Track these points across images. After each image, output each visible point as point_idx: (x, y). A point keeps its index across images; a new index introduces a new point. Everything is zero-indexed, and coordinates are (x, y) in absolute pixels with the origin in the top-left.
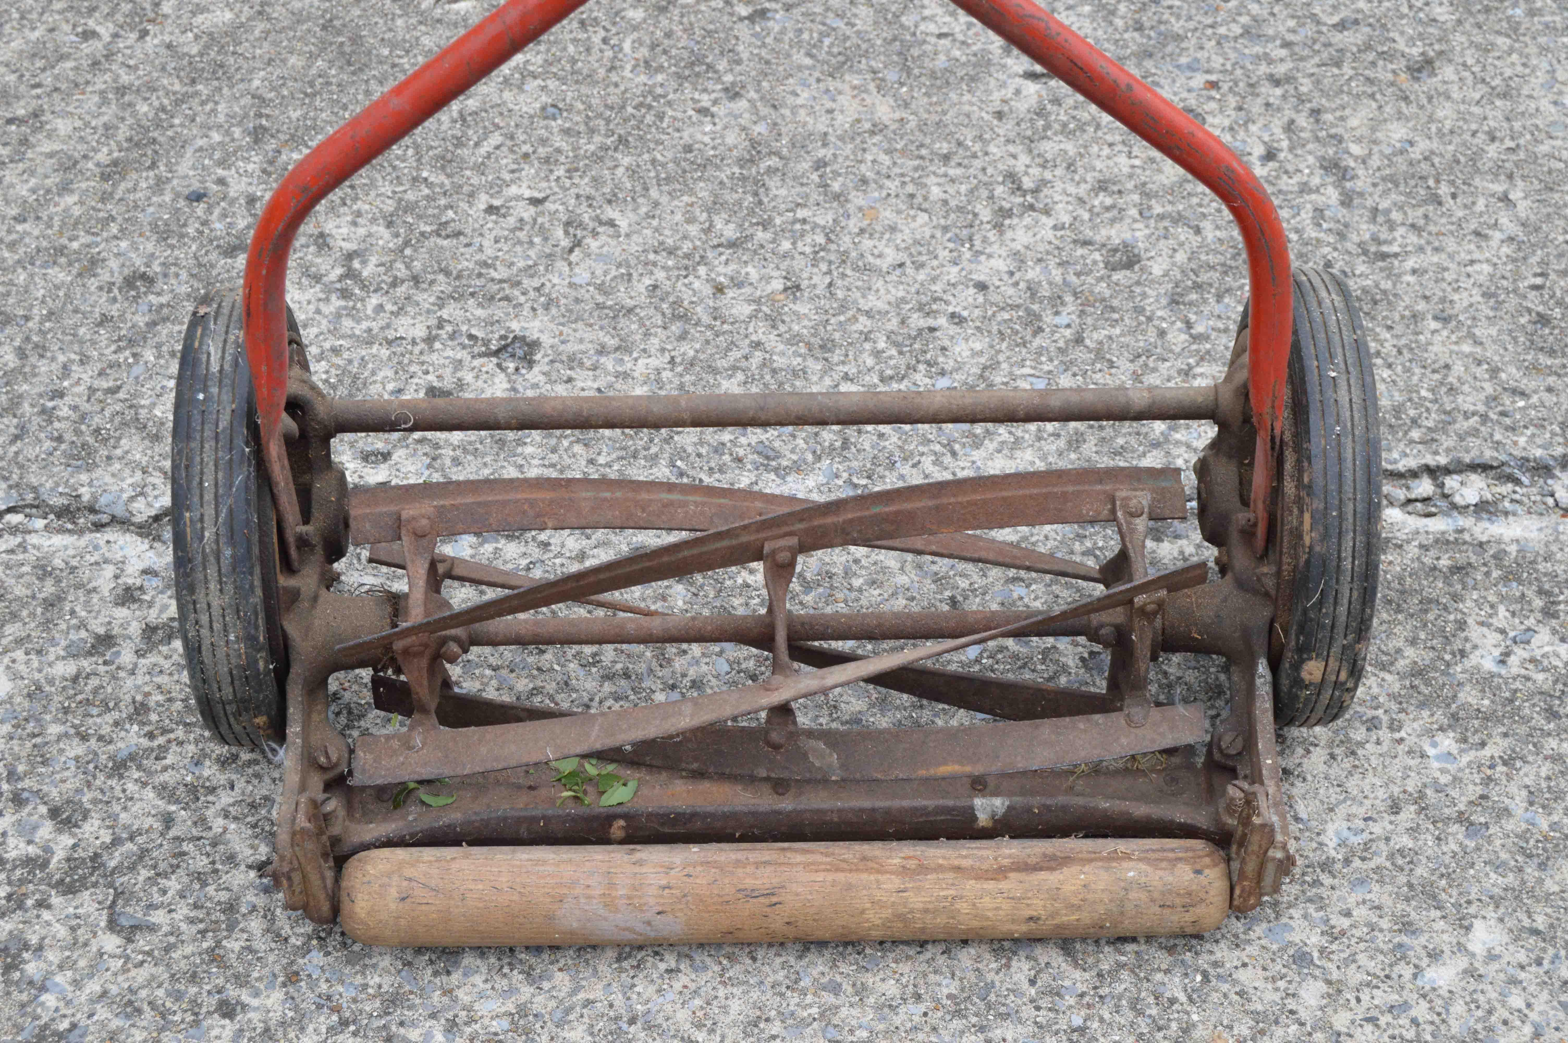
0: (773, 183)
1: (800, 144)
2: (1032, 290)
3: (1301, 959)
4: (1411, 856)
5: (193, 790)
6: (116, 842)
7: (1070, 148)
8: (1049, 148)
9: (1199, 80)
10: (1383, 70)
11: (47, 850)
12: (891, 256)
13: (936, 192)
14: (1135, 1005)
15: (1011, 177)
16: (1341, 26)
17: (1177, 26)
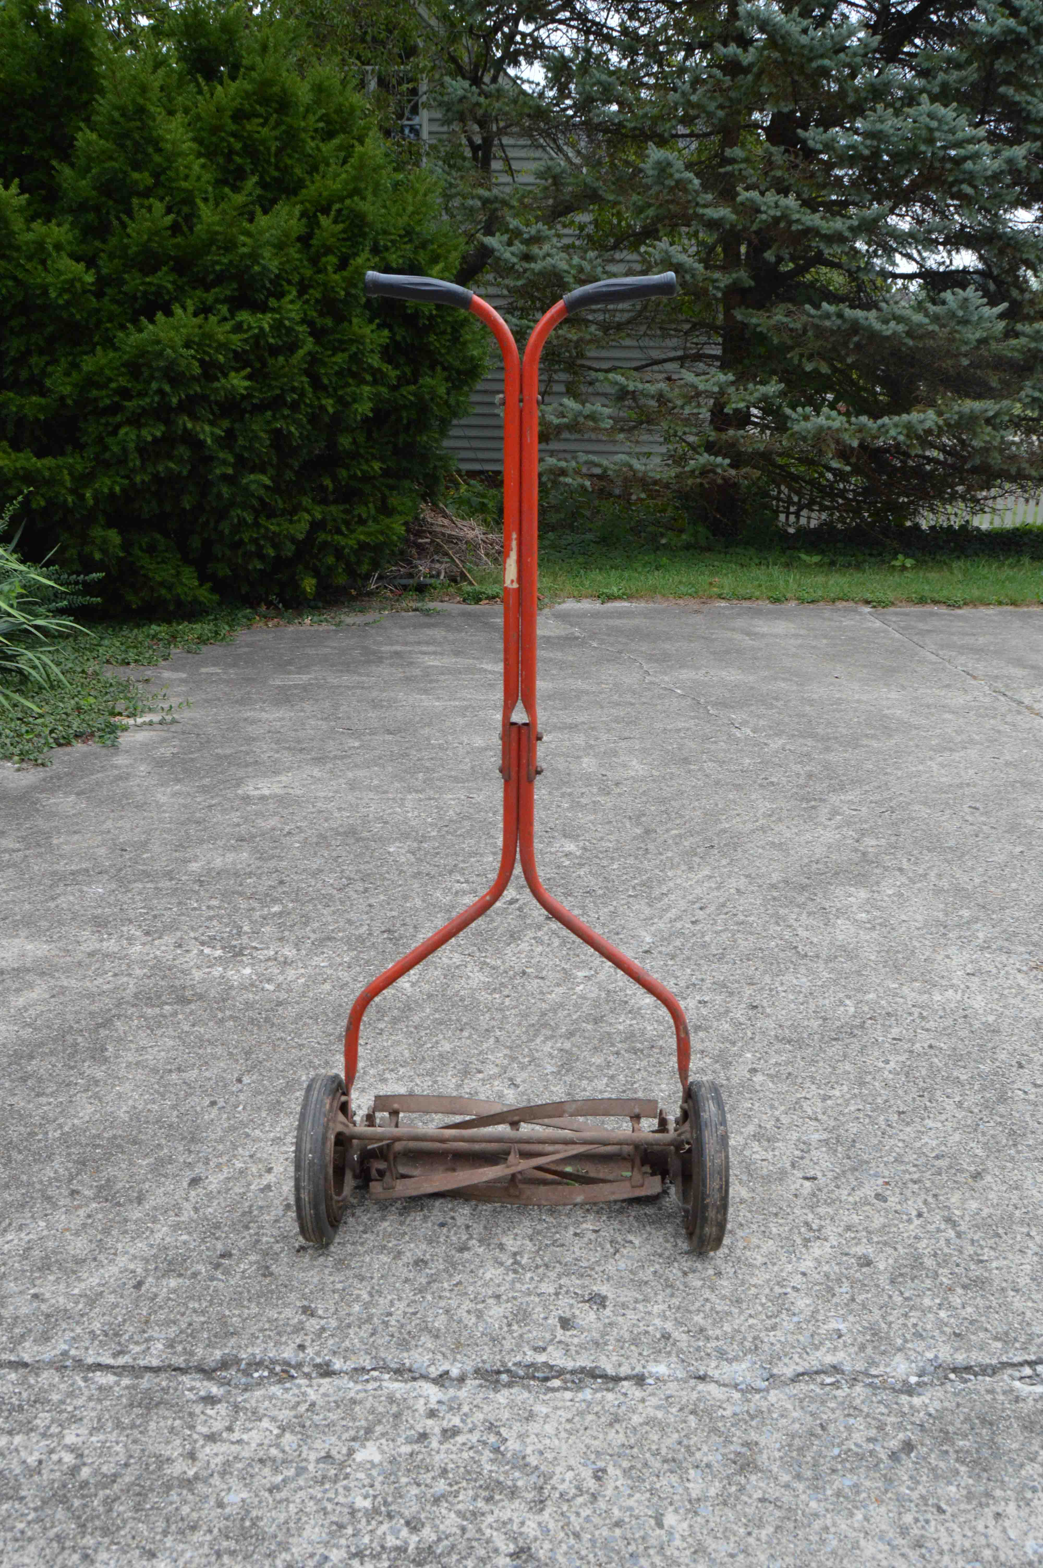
2: (827, 1276)
7: (830, 1210)
8: (822, 1210)
9: (880, 1181)
10: (960, 1178)
12: (760, 1260)
13: (774, 1230)
15: (807, 1224)
16: (937, 1157)
17: (865, 1157)
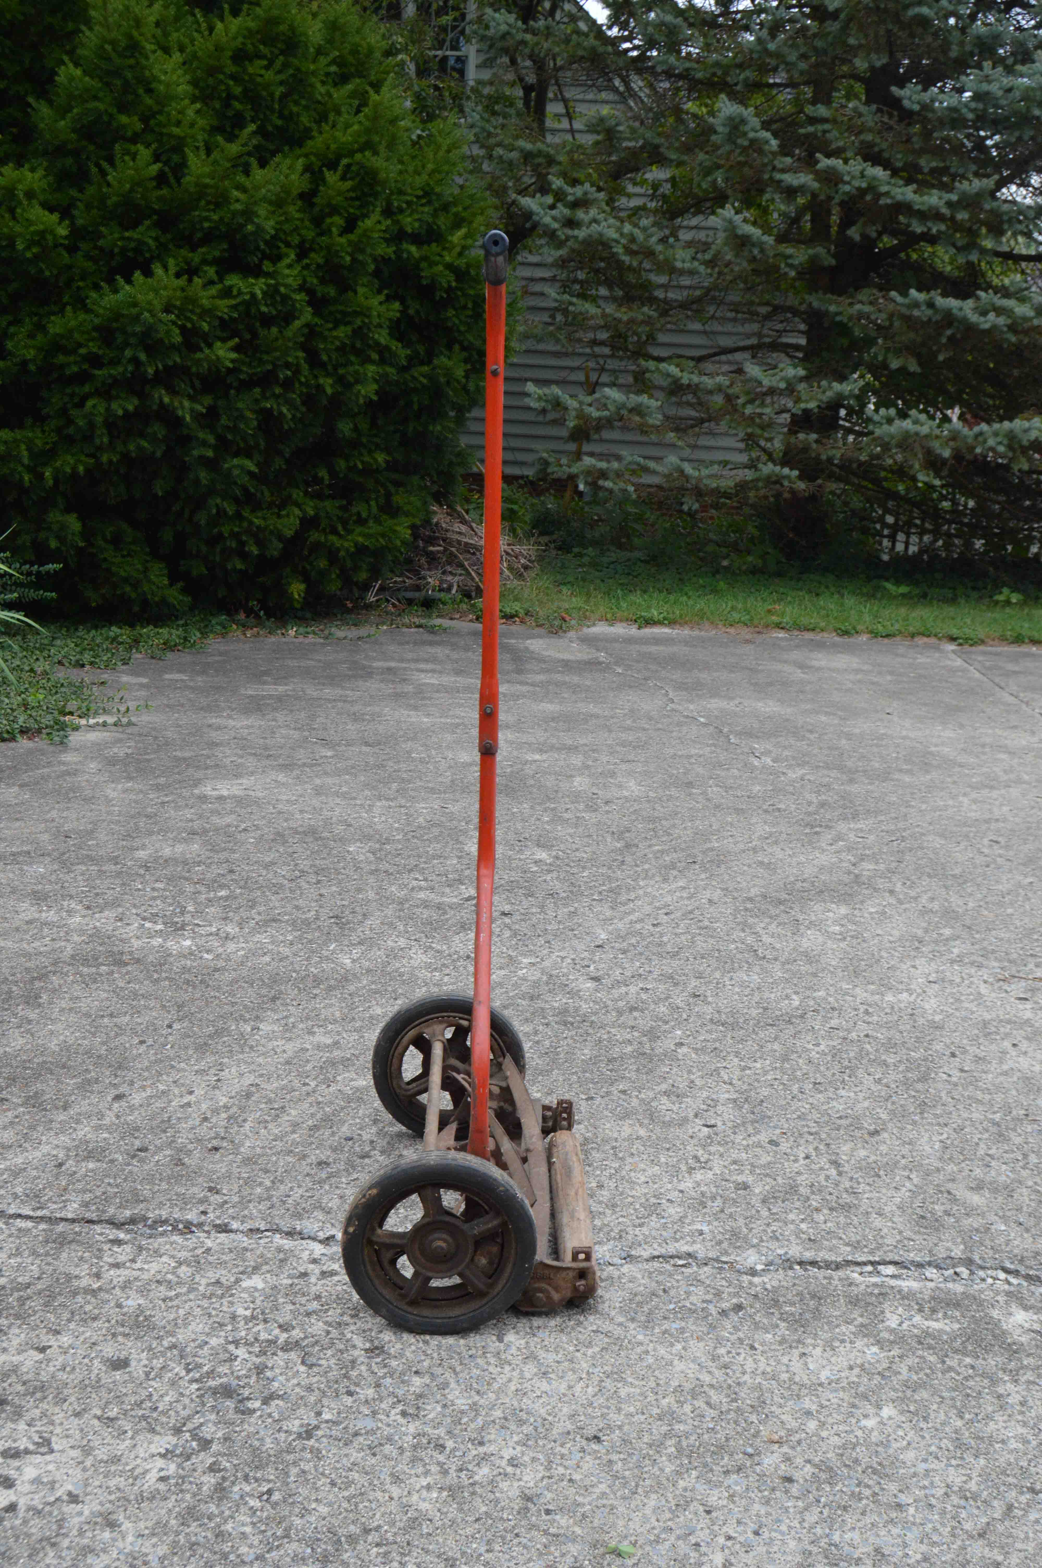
0: (594, 1153)
1: (605, 1141)
2: (703, 1194)
3: (808, 1413)
4: (858, 1384)
5: (339, 1324)
6: (306, 1337)
7: (721, 1149)
8: (712, 1149)
9: (778, 1131)
10: (858, 1133)
11: (277, 1338)
12: (643, 1179)
13: (663, 1160)
14: (736, 1422)
15: (696, 1157)
16: (840, 1118)
17: (769, 1114)
